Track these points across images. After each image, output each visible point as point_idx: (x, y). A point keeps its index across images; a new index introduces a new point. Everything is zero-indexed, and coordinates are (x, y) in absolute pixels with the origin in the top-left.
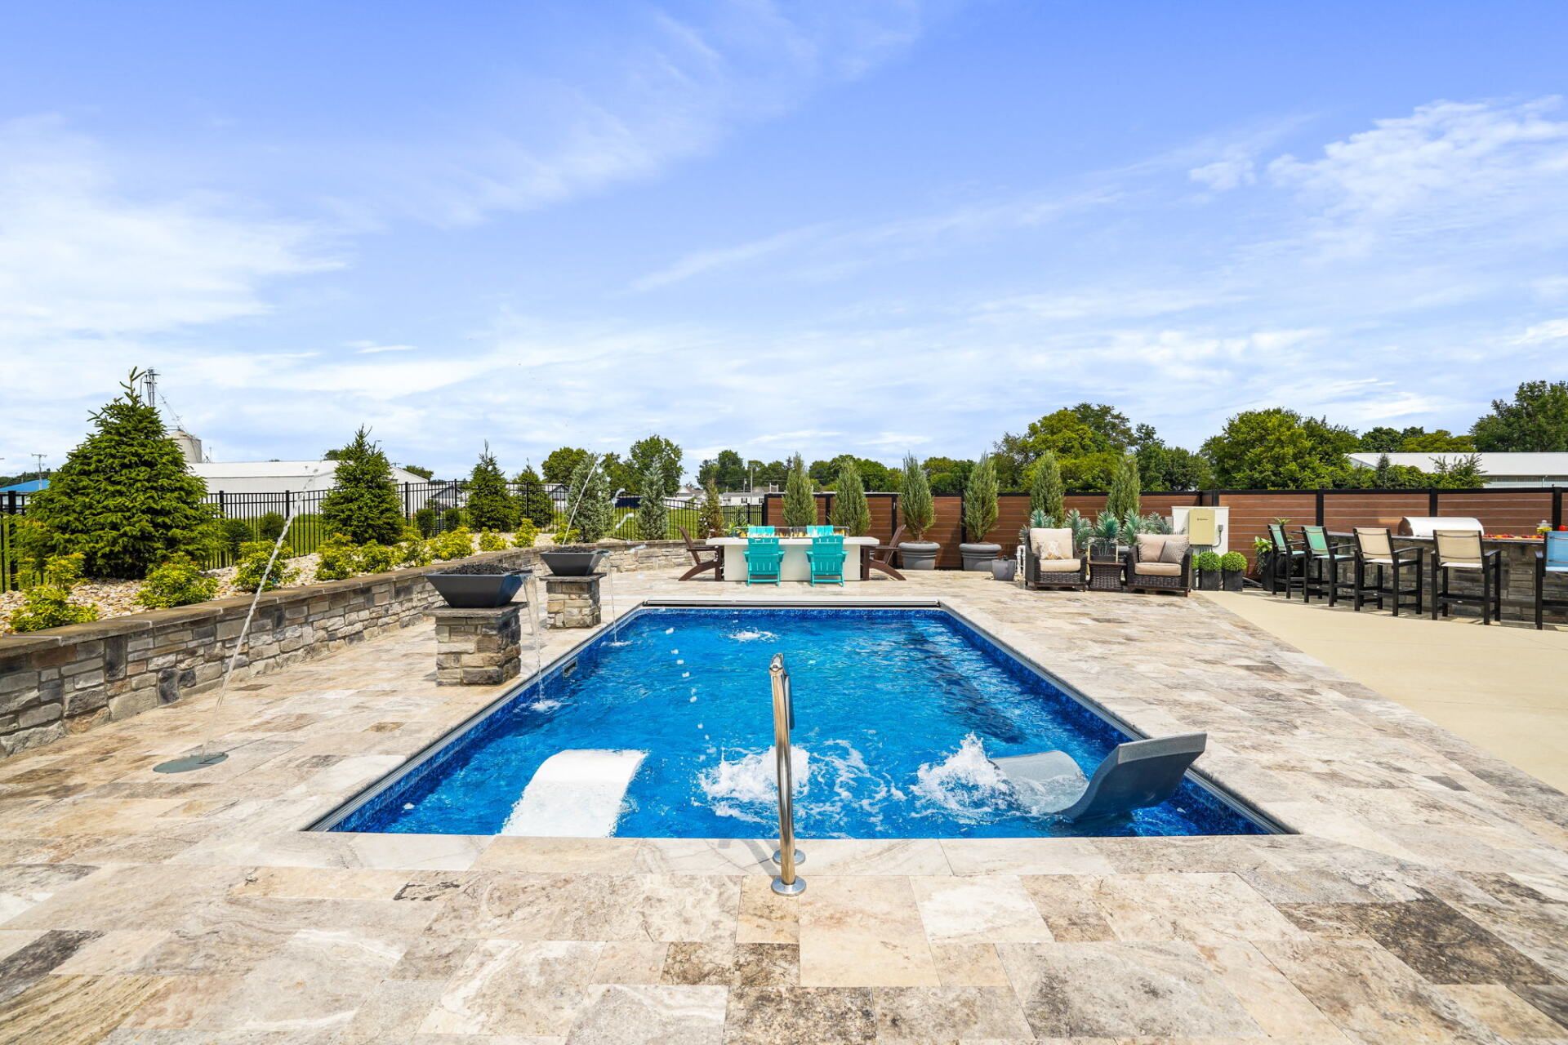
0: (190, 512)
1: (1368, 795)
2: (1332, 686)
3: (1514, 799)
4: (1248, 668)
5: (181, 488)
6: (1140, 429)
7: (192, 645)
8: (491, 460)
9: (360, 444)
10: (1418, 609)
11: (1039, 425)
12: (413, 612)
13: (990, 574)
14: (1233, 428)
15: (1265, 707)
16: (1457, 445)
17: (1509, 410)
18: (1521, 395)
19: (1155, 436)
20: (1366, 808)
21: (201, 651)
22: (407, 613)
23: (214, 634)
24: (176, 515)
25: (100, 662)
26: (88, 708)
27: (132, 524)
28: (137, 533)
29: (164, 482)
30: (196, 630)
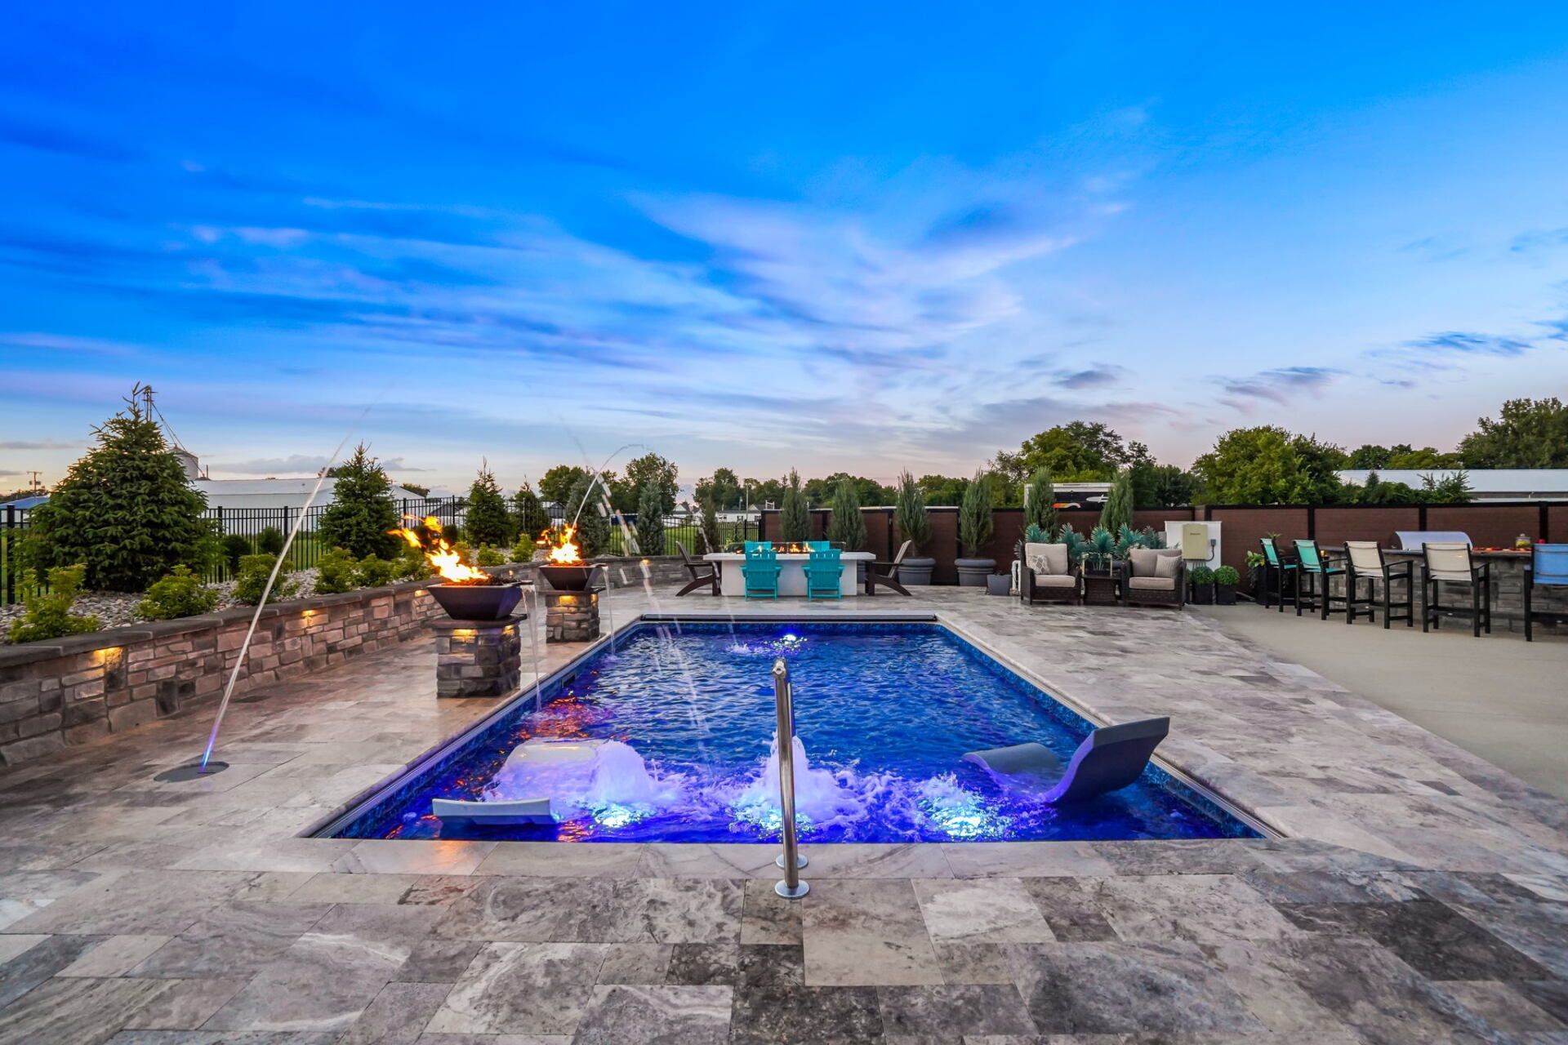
0: (189, 526)
1: (1362, 799)
2: (1327, 696)
3: (1507, 803)
4: (1242, 678)
5: (182, 502)
6: (1131, 447)
7: (192, 656)
8: (489, 476)
9: (359, 460)
10: (1409, 620)
11: (1032, 442)
12: (410, 626)
13: (984, 589)
14: (1224, 447)
15: (1261, 716)
16: (1445, 462)
17: (1495, 427)
18: (1506, 412)
19: (1147, 454)
20: (1361, 811)
21: (201, 662)
22: (406, 627)
23: (215, 646)
24: (176, 529)
25: (101, 673)
26: (87, 719)
27: (132, 538)
28: (137, 546)
29: (164, 496)
30: (197, 640)
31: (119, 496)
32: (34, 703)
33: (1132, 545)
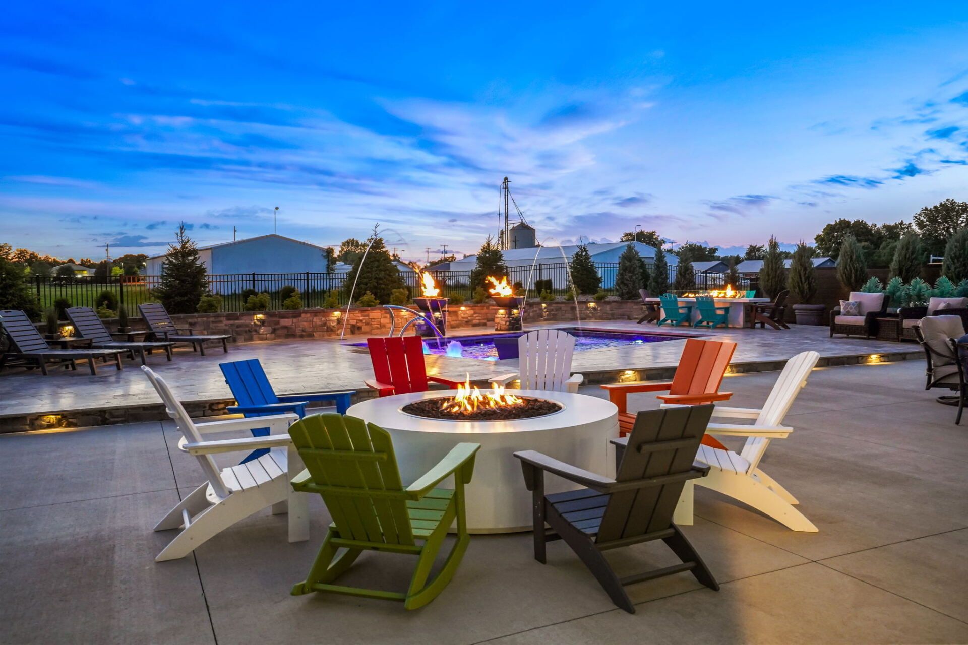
0: (390, 279)
5: (387, 270)
7: (361, 318)
8: (584, 249)
12: (458, 322)
21: (364, 321)
22: (455, 322)
23: (368, 316)
24: (385, 280)
25: (336, 319)
26: (332, 330)
27: (370, 283)
28: (372, 286)
29: (381, 267)
30: (363, 314)
31: (368, 268)
32: (320, 323)
33: (942, 295)
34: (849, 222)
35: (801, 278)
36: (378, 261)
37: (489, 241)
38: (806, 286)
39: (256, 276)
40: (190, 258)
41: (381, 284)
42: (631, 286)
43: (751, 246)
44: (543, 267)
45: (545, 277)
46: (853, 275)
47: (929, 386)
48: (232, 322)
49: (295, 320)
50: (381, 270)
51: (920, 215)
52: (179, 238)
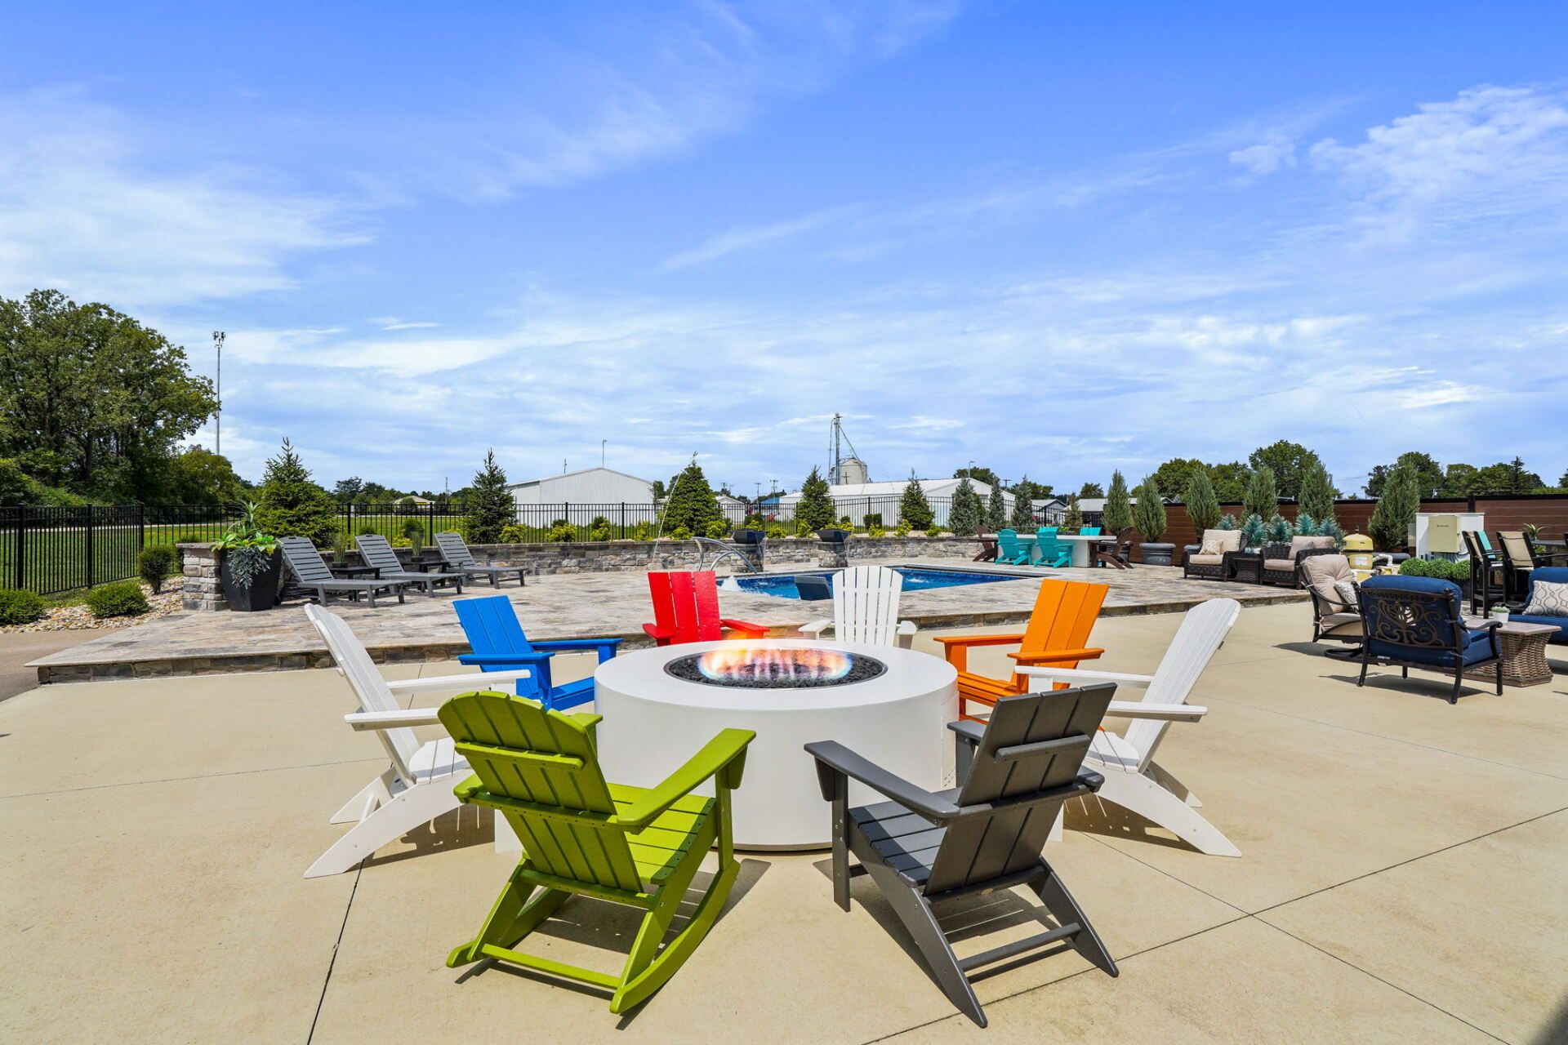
0: (707, 510)
5: (705, 500)
8: (917, 482)
9: (815, 476)
12: (779, 557)
22: (776, 558)
23: (681, 549)
24: (702, 512)
27: (686, 515)
28: (687, 518)
29: (699, 498)
30: (676, 547)
31: (684, 498)
32: (629, 556)
33: (1305, 533)
34: (1184, 462)
35: (1148, 515)
36: (695, 491)
37: (815, 472)
38: (1154, 523)
39: (569, 506)
40: (499, 485)
41: (698, 516)
42: (965, 521)
43: (1086, 485)
44: (872, 501)
45: (873, 513)
46: (1204, 512)
47: (1317, 637)
48: (533, 553)
49: (602, 552)
50: (698, 501)
51: (1256, 454)
52: (487, 464)
